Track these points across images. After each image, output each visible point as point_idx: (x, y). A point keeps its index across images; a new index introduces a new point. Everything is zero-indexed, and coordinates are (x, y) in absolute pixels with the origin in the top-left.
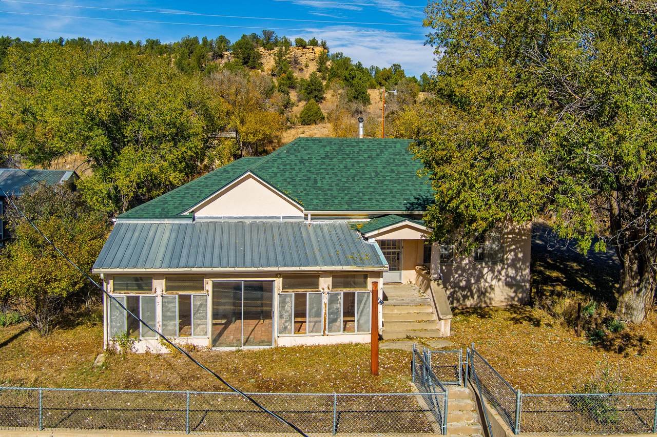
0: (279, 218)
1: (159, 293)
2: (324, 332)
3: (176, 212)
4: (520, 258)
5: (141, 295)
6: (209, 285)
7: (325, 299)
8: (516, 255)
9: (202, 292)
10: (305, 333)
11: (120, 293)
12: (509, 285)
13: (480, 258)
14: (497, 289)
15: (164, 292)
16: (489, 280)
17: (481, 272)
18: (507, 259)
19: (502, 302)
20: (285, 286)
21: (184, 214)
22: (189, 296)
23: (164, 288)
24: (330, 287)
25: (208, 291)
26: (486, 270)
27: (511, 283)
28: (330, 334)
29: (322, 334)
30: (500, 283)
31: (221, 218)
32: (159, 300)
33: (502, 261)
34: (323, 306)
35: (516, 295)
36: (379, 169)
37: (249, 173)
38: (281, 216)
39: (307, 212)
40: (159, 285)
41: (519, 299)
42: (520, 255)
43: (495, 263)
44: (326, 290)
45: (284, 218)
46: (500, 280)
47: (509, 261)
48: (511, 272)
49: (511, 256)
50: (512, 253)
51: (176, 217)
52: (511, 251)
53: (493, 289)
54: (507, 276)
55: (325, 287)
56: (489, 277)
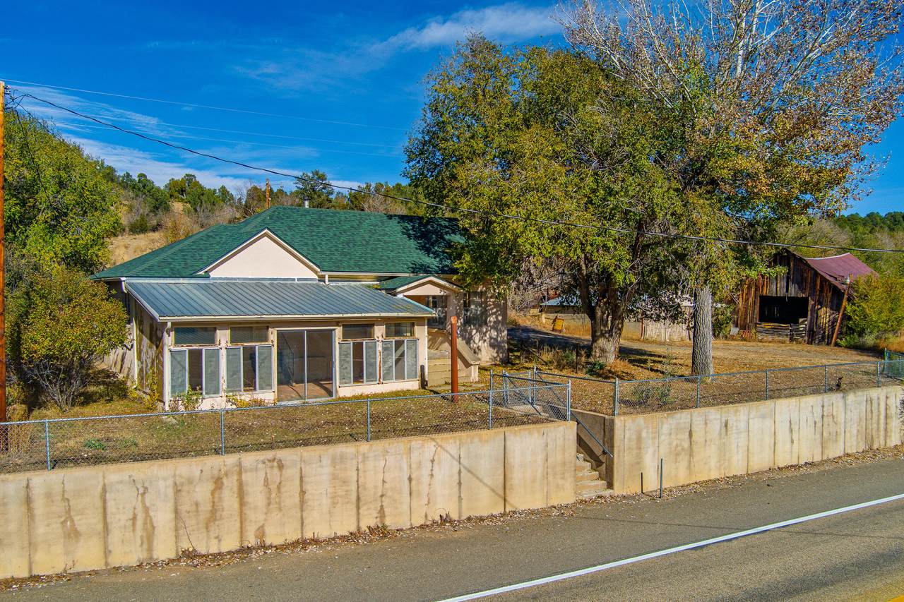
0: (294, 280)
1: (223, 345)
2: (380, 381)
3: (188, 271)
4: (499, 321)
5: (204, 349)
6: (273, 335)
7: (379, 348)
8: (497, 318)
9: (267, 343)
10: (362, 382)
11: (182, 346)
12: (492, 346)
13: (468, 322)
14: (483, 350)
15: (229, 344)
16: (477, 341)
17: (470, 333)
18: (490, 322)
19: (487, 362)
20: (345, 336)
21: (200, 273)
22: (254, 348)
23: (229, 339)
24: (384, 337)
25: (273, 342)
26: (474, 331)
27: (494, 345)
28: (384, 382)
29: (378, 382)
30: (486, 344)
31: (235, 279)
32: (223, 353)
33: (486, 324)
34: (378, 354)
35: (498, 356)
36: (367, 238)
37: (266, 230)
38: (296, 278)
39: (323, 273)
40: (223, 337)
41: (501, 359)
42: (500, 318)
43: (481, 326)
44: (381, 339)
45: (299, 279)
46: (485, 341)
47: (492, 324)
48: (494, 334)
49: (492, 319)
50: (494, 316)
51: (191, 276)
52: (493, 314)
53: (480, 350)
54: (491, 338)
55: (380, 335)
56: (477, 338)
